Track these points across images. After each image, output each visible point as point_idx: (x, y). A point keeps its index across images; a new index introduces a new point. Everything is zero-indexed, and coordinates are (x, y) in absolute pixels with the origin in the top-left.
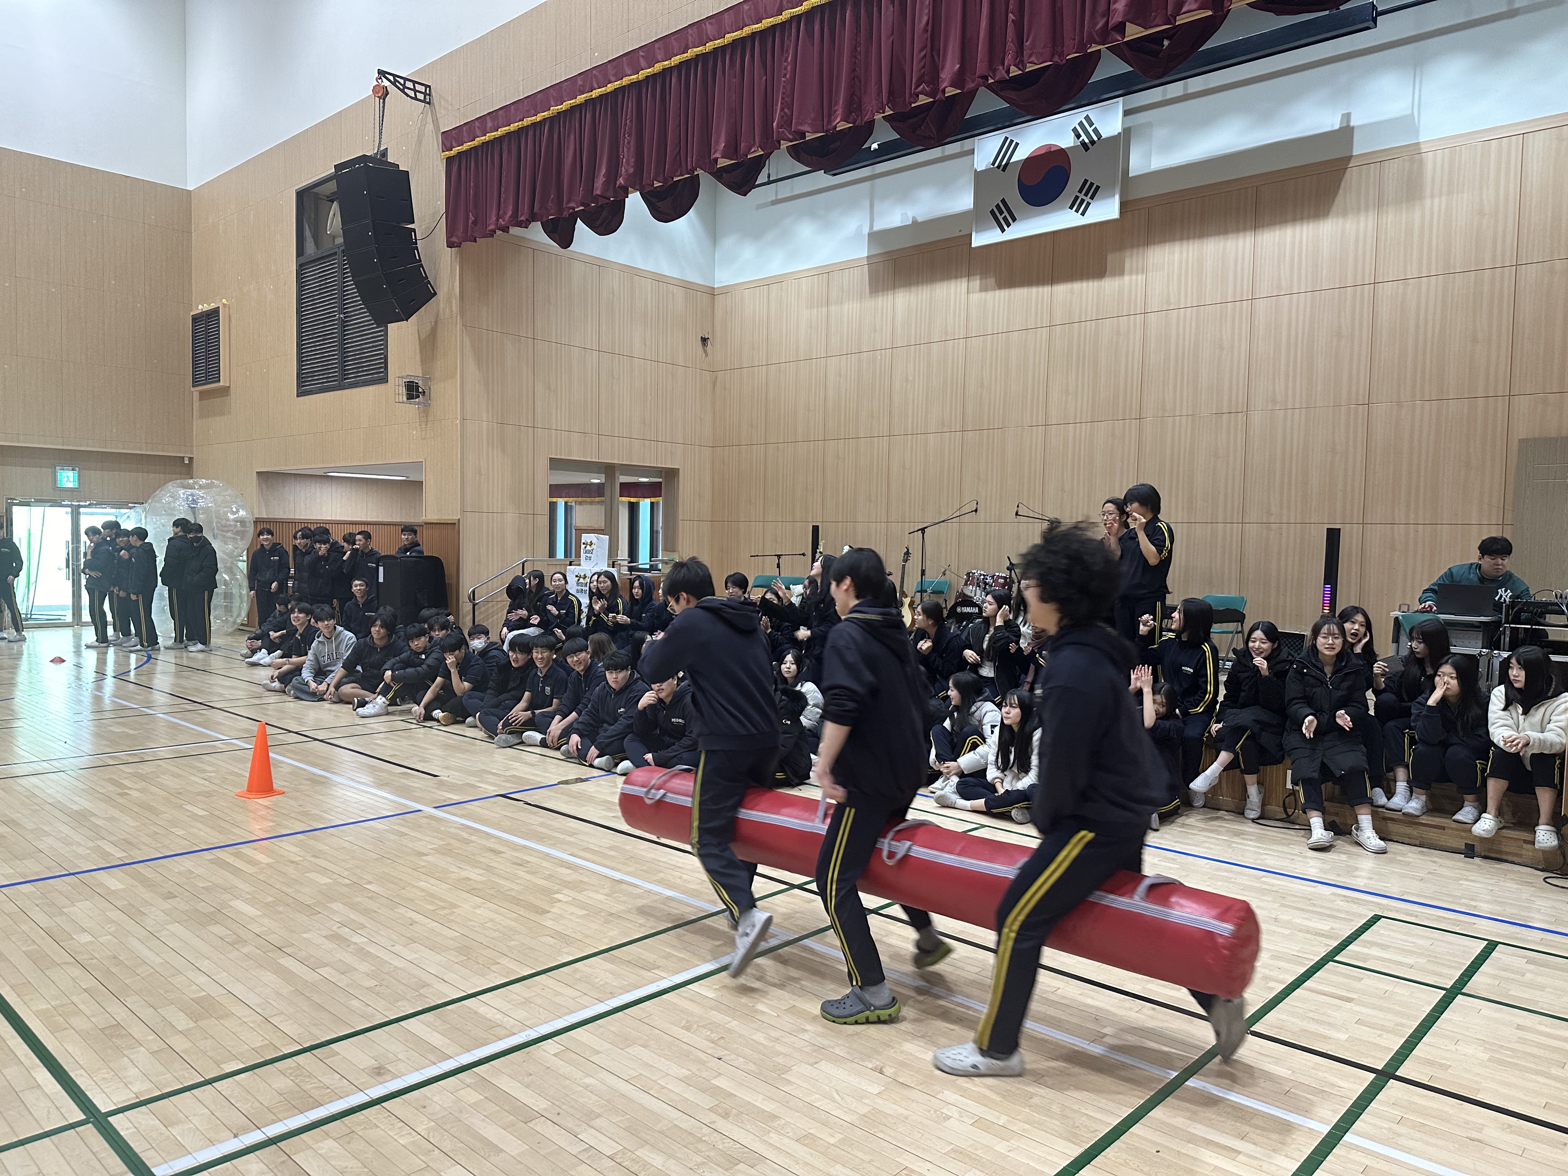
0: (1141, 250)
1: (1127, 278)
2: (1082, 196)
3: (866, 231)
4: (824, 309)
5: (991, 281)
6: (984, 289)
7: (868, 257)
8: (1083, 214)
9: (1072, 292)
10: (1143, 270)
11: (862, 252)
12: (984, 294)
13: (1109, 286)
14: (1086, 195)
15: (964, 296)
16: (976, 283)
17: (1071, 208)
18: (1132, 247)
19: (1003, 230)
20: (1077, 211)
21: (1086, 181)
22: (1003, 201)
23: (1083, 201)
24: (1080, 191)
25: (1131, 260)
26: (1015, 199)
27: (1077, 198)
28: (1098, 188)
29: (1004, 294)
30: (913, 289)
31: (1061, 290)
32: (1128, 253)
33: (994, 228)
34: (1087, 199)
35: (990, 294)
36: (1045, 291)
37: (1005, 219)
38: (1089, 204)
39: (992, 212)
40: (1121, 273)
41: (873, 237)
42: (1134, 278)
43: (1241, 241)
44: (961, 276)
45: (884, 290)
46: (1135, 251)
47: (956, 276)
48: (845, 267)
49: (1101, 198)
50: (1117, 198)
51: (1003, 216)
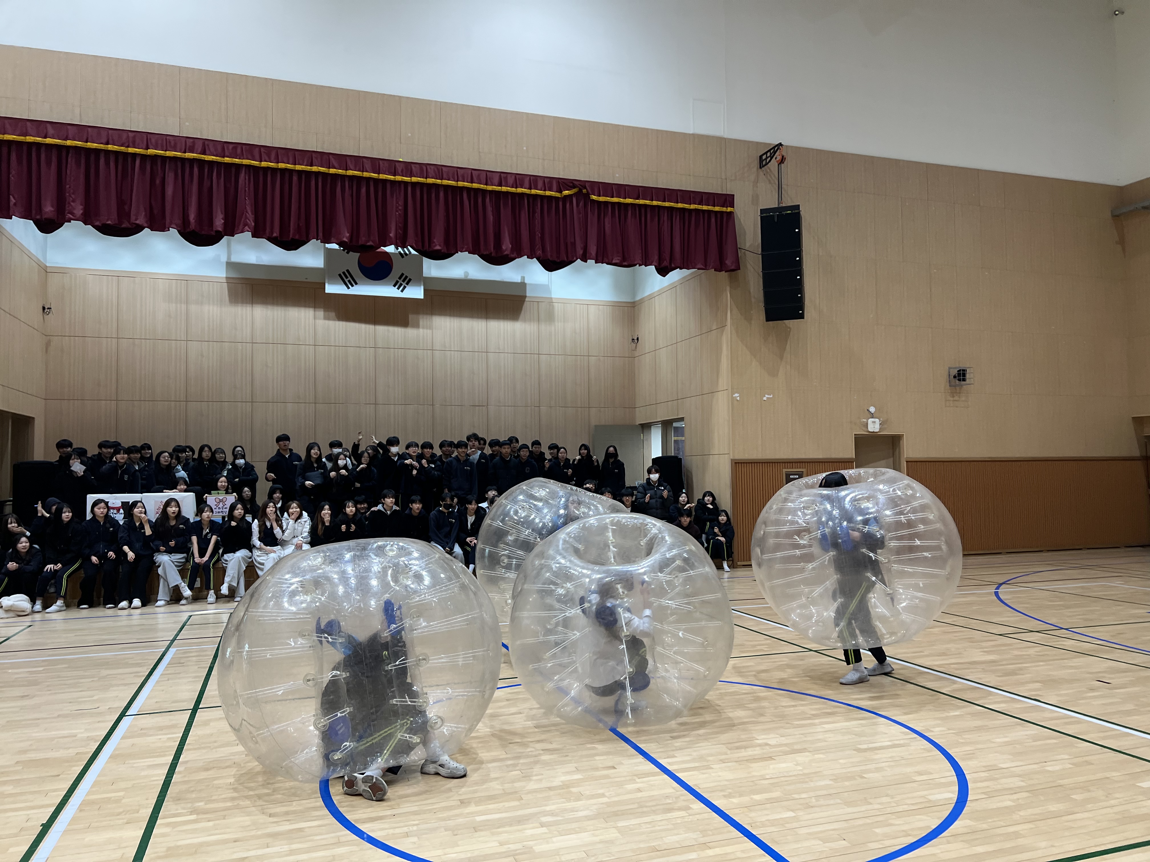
0: (429, 317)
1: (421, 330)
2: (400, 281)
3: (224, 259)
4: (184, 306)
5: (334, 314)
6: (325, 318)
7: (227, 278)
8: (402, 291)
9: (388, 331)
10: (430, 328)
11: (221, 273)
12: (327, 322)
13: (410, 332)
14: (403, 281)
15: (310, 319)
16: (321, 313)
17: (395, 286)
18: (423, 314)
19: (349, 288)
20: (398, 288)
21: (403, 274)
22: (348, 271)
23: (401, 285)
24: (400, 278)
25: (423, 320)
26: (356, 271)
27: (397, 282)
28: (410, 280)
30: (270, 307)
31: (381, 329)
32: (421, 316)
33: (341, 284)
34: (404, 284)
35: (330, 322)
36: (371, 327)
37: (349, 281)
38: (405, 287)
39: (340, 275)
40: (417, 326)
41: (231, 265)
42: (425, 331)
43: (480, 323)
44: (309, 307)
45: (242, 303)
46: (425, 317)
47: (305, 306)
48: (202, 280)
49: (412, 285)
50: (422, 288)
51: (347, 279)
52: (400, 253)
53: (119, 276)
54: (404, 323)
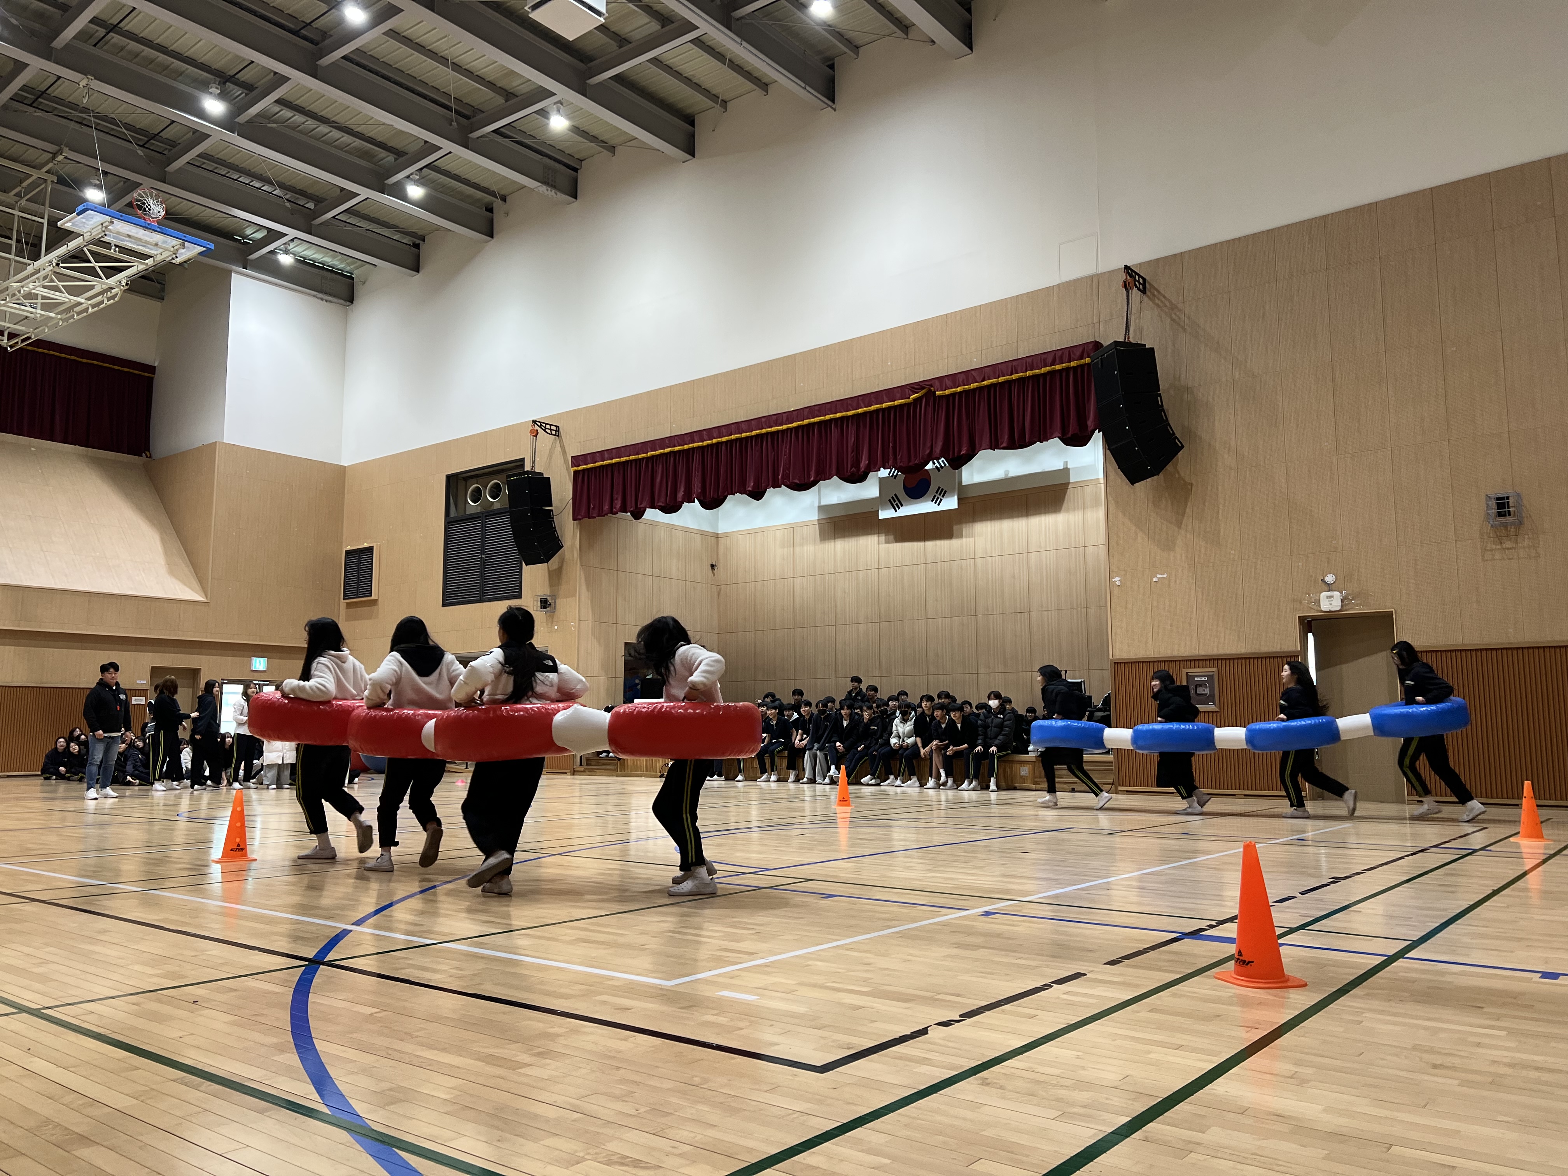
0: (971, 524)
1: (964, 540)
2: (937, 495)
3: (816, 505)
4: (792, 549)
5: (891, 537)
6: (887, 542)
7: (818, 520)
8: (939, 505)
9: (936, 545)
10: (973, 536)
11: (814, 516)
12: (887, 545)
13: (955, 543)
14: (940, 495)
15: (876, 545)
16: (883, 538)
17: (932, 501)
18: (966, 523)
19: (896, 511)
20: (935, 503)
21: (939, 488)
22: (895, 495)
23: (938, 498)
24: (937, 493)
25: (966, 529)
26: (902, 494)
27: (935, 496)
28: (945, 492)
29: (899, 545)
30: (847, 539)
31: (930, 544)
32: (964, 525)
33: (890, 509)
34: (940, 497)
35: (891, 545)
36: (921, 544)
37: (897, 505)
38: (941, 500)
39: (890, 500)
40: (960, 536)
41: (822, 508)
42: (968, 539)
43: (1020, 523)
44: (874, 534)
45: (828, 539)
46: (968, 525)
47: (871, 534)
48: (803, 525)
49: (948, 497)
50: (956, 498)
51: (895, 503)
52: (937, 467)
53: (754, 532)
54: (948, 535)
